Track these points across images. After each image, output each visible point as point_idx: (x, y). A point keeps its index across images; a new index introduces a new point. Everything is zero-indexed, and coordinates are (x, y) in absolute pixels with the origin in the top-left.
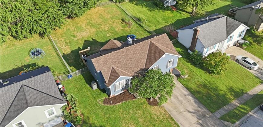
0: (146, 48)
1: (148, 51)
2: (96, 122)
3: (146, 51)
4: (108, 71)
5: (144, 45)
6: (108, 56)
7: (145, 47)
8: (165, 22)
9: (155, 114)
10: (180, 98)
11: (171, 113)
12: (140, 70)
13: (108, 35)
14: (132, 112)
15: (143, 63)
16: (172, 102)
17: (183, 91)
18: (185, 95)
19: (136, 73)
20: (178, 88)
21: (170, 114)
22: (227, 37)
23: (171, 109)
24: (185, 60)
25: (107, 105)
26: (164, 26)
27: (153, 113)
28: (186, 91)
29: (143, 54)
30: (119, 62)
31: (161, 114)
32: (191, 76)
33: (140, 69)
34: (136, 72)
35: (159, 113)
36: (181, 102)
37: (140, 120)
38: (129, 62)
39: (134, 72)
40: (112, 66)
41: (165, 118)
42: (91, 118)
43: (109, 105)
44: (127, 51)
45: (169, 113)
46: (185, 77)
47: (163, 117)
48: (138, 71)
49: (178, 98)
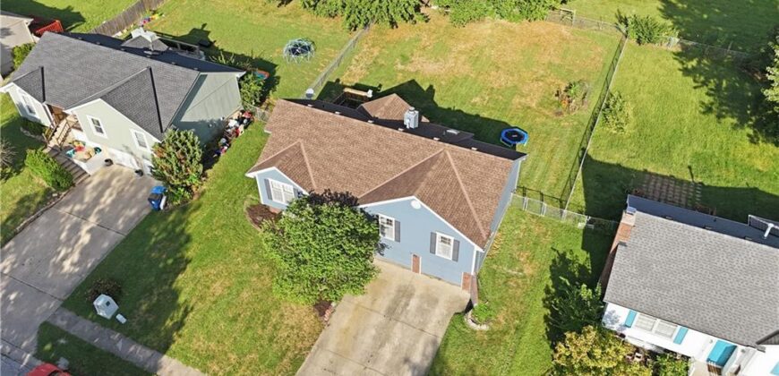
0: (413, 159)
1: (409, 169)
2: (195, 224)
3: (407, 166)
4: (281, 144)
5: (416, 148)
6: (315, 115)
7: (414, 154)
8: (690, 168)
9: (282, 316)
10: (387, 353)
11: (316, 352)
12: (342, 195)
13: (477, 100)
14: (257, 266)
15: (367, 185)
16: (355, 337)
17: (420, 347)
18: (407, 360)
19: (330, 194)
20: (422, 330)
21: (312, 350)
22: (759, 343)
23: (331, 346)
24: (547, 291)
25: (247, 216)
26: (665, 174)
27: (283, 308)
28: (424, 355)
29: (391, 167)
30: (322, 144)
31: (292, 328)
32: (494, 339)
33: (347, 192)
34: (332, 192)
35: (291, 322)
36: (372, 357)
37: (245, 295)
38: (341, 159)
39: (326, 188)
40: (299, 140)
41: (288, 343)
42: (198, 212)
43: (249, 219)
44: (362, 134)
45: (314, 347)
46: (473, 325)
47: (288, 336)
48: (336, 194)
49: (381, 346)
